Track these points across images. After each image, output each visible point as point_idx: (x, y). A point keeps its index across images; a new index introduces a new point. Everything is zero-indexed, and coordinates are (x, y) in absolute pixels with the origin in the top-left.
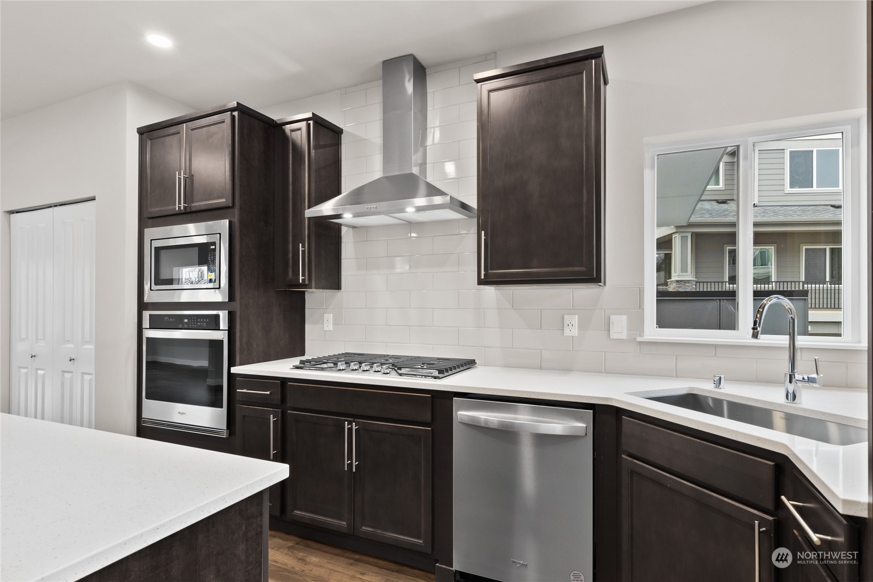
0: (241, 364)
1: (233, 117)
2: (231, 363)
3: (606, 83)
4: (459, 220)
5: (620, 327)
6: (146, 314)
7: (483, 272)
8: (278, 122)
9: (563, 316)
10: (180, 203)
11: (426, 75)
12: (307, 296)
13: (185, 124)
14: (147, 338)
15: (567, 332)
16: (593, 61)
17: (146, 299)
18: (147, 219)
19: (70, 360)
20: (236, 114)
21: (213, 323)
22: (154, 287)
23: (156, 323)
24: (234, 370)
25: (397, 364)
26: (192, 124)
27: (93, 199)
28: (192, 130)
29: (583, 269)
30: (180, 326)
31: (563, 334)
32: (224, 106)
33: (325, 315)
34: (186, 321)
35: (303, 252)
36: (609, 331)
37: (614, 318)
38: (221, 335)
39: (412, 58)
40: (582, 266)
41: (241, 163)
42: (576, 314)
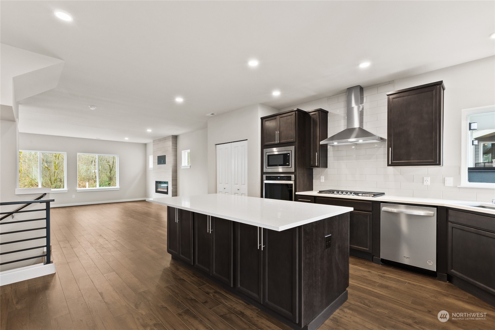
0: (298, 192)
1: (296, 113)
2: (295, 191)
3: (444, 90)
4: (377, 142)
5: (450, 182)
6: (264, 176)
7: (390, 162)
8: (307, 112)
9: (423, 178)
10: (277, 141)
11: (363, 90)
12: (314, 170)
13: (278, 116)
14: (265, 183)
15: (425, 183)
16: (438, 86)
17: (264, 171)
18: (264, 146)
19: (238, 190)
20: (297, 112)
21: (289, 179)
22: (267, 167)
23: (268, 178)
24: (297, 193)
25: (356, 193)
26: (281, 116)
27: (247, 140)
28: (281, 118)
29: (433, 160)
30: (277, 179)
31: (423, 184)
32: (293, 110)
33: (321, 177)
34: (279, 178)
35: (317, 155)
36: (445, 183)
37: (446, 178)
38: (292, 182)
39: (359, 87)
40: (432, 159)
41: (298, 128)
42: (429, 177)
